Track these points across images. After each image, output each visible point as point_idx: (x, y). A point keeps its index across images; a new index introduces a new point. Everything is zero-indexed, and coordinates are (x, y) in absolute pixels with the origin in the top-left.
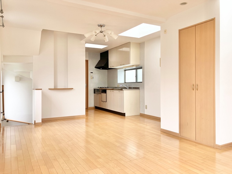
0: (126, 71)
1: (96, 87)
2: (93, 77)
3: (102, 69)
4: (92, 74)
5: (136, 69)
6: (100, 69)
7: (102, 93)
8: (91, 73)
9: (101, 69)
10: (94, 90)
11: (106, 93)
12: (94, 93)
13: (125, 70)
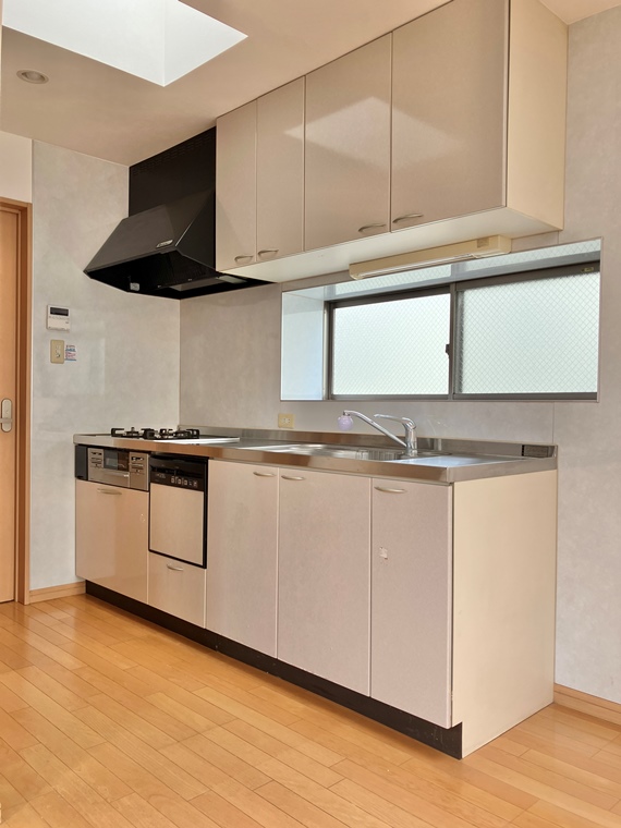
0: (338, 311)
1: (97, 427)
2: (71, 350)
3: (141, 291)
4: (57, 321)
5: (454, 288)
6: (127, 289)
7: (153, 480)
8: (55, 311)
9: (135, 286)
10: (82, 451)
11: (203, 487)
12: (82, 473)
13: (331, 305)
